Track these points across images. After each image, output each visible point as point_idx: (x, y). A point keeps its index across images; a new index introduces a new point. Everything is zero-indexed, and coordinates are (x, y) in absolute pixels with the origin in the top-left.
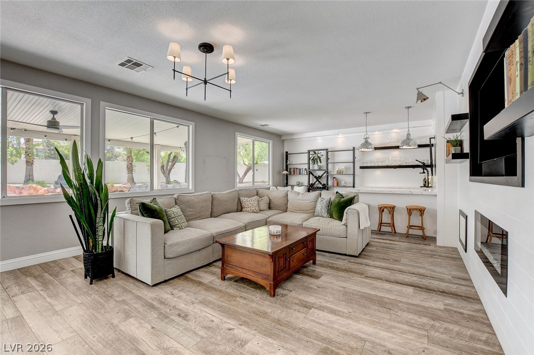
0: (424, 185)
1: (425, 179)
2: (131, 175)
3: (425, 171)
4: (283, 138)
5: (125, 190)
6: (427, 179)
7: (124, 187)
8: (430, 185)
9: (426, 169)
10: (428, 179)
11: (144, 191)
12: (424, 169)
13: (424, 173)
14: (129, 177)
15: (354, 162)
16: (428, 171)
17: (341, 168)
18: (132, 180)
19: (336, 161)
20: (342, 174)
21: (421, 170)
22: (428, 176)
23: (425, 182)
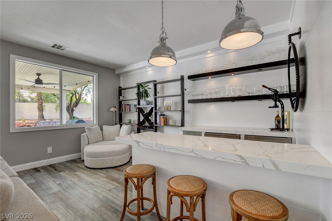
0: (277, 126)
1: (278, 116)
2: (41, 113)
3: (278, 103)
4: (117, 72)
5: (31, 125)
6: (280, 116)
7: (31, 123)
8: (286, 127)
9: (280, 101)
10: (283, 116)
11: (47, 126)
12: (276, 101)
13: (276, 106)
14: (39, 115)
15: (183, 95)
16: (282, 104)
17: (169, 103)
18: (42, 117)
19: (165, 95)
20: (170, 111)
21: (271, 103)
22: (283, 112)
23: (279, 122)
